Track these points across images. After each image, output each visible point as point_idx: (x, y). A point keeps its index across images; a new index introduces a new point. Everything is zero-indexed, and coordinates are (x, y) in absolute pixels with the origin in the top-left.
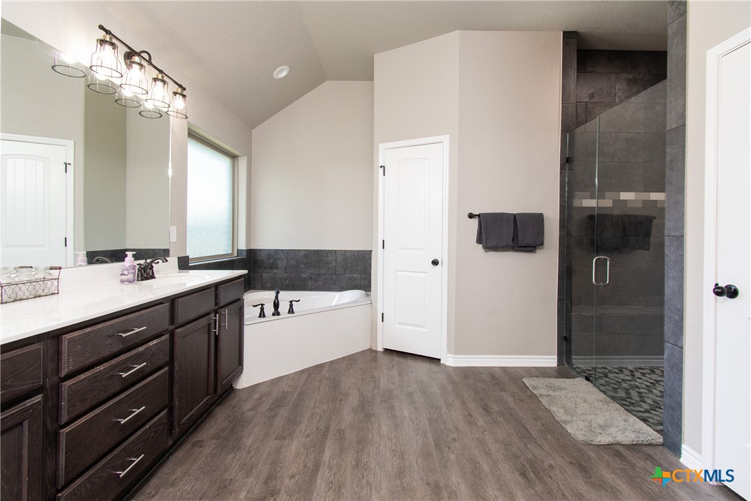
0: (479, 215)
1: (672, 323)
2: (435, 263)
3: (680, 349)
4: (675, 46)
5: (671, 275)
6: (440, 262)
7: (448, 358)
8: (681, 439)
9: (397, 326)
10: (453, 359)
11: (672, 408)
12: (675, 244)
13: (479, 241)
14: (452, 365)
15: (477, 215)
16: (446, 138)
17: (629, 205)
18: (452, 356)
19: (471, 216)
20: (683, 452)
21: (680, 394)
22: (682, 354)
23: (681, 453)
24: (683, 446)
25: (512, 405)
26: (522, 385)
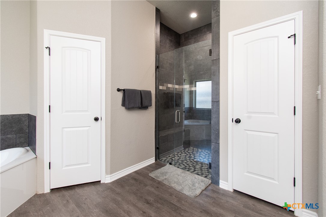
0: (124, 90)
1: (215, 135)
2: (96, 119)
3: (218, 144)
4: (215, 27)
5: (214, 117)
6: (100, 119)
7: (106, 178)
8: (219, 179)
9: (64, 168)
10: (110, 178)
11: (215, 168)
12: (216, 104)
13: (123, 104)
14: (109, 182)
15: (122, 90)
16: (103, 40)
17: (171, 89)
18: (109, 176)
19: (119, 90)
20: (220, 183)
21: (219, 161)
22: (219, 146)
23: (219, 184)
24: (220, 181)
25: (157, 193)
26: (151, 178)
